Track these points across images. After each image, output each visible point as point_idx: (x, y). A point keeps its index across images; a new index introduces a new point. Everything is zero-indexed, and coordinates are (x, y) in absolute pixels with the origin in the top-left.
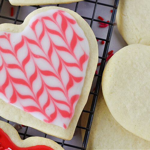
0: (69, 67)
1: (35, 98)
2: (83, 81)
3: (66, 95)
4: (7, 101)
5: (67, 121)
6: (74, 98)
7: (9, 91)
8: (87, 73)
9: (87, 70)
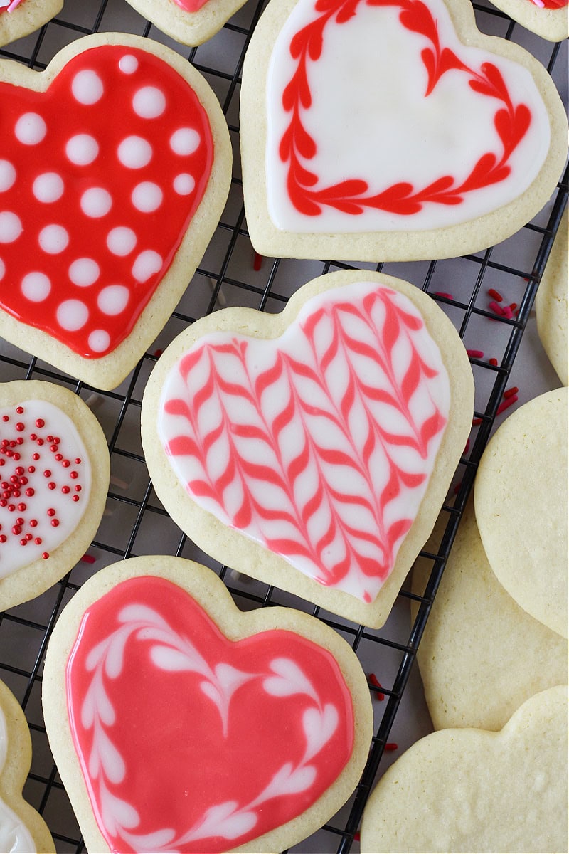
0: (393, 446)
1: (297, 521)
2: (423, 487)
3: (379, 518)
4: (227, 520)
5: (373, 584)
6: (399, 528)
7: (233, 495)
8: (436, 463)
9: (439, 455)
